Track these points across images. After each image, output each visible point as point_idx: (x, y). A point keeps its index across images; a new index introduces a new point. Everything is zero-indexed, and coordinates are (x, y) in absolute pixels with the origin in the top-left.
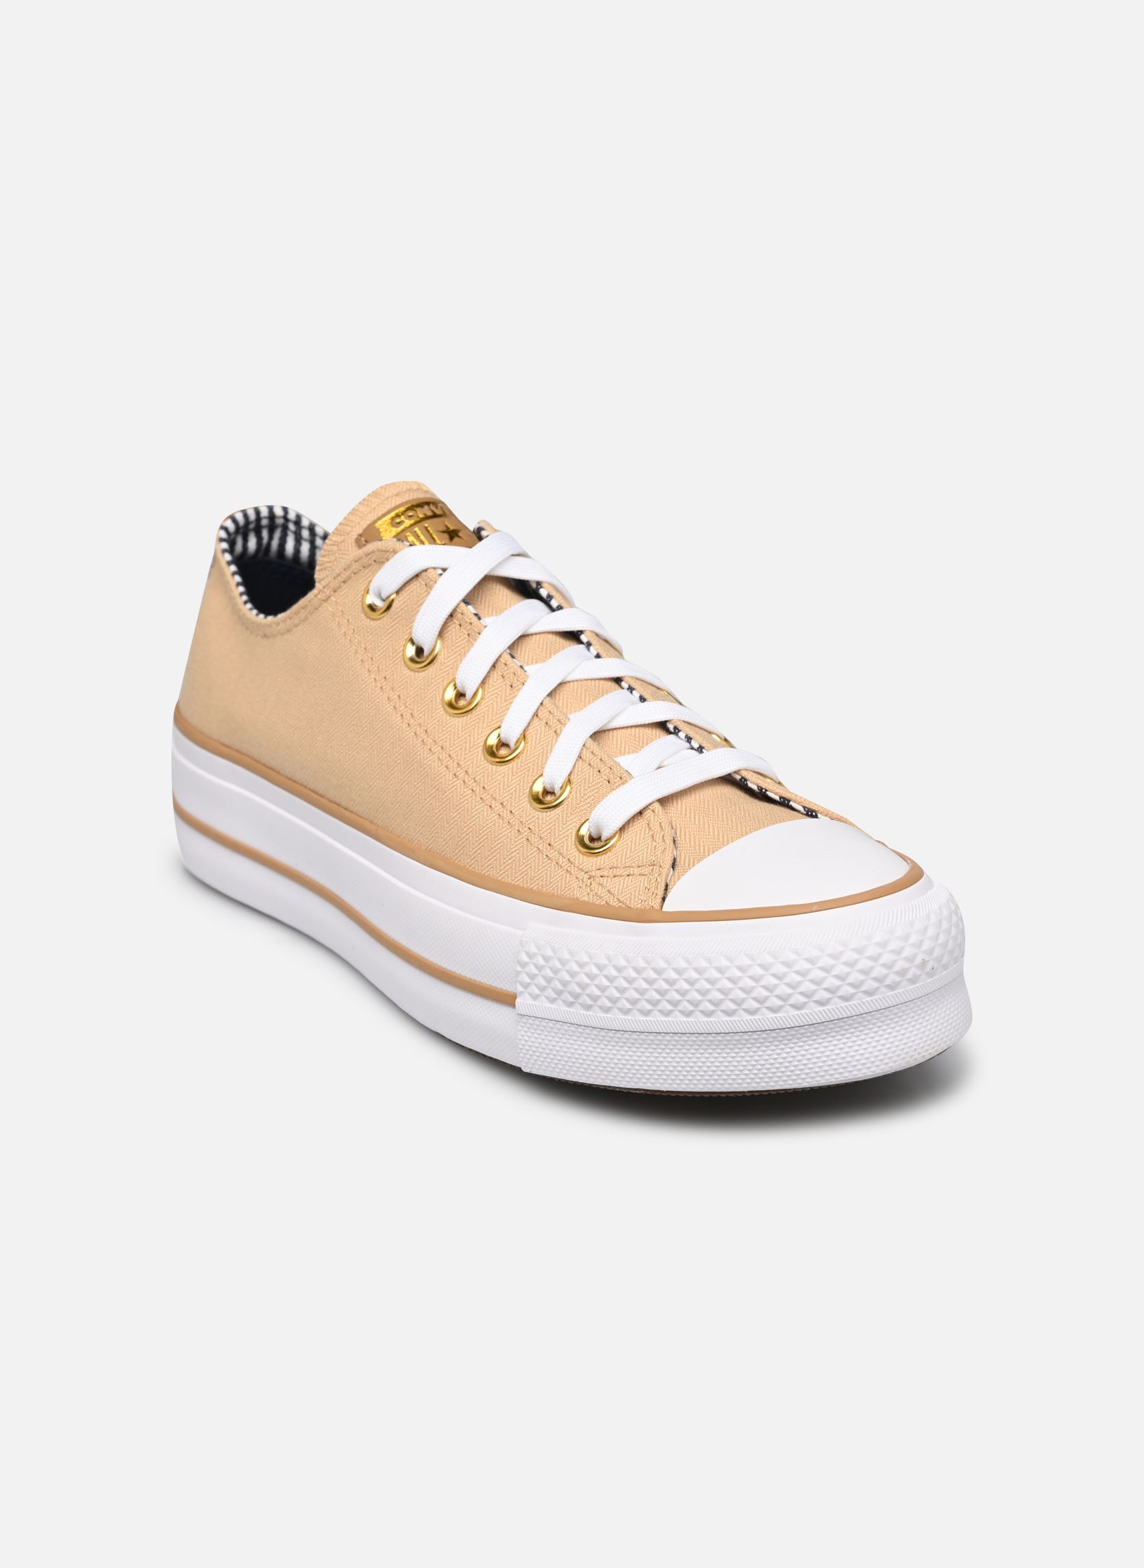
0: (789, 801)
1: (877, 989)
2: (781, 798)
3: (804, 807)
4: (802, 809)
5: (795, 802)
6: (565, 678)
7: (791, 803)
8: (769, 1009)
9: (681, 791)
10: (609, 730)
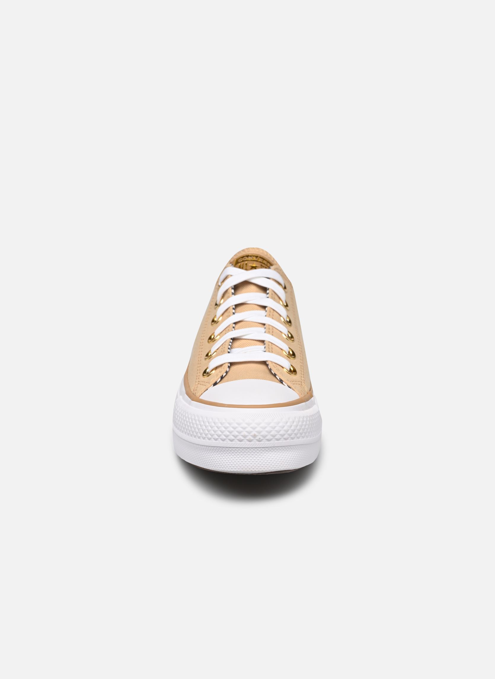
0: (276, 375)
1: (262, 440)
2: (274, 373)
3: (280, 379)
4: (279, 379)
5: (278, 376)
6: (245, 319)
7: (276, 376)
8: (229, 439)
9: (239, 362)
10: (241, 339)
